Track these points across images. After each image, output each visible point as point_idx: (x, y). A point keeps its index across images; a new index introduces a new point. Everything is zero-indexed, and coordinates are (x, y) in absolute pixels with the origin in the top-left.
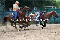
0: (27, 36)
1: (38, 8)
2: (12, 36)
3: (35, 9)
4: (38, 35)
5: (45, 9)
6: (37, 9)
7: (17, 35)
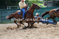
1: (11, 8)
3: (8, 9)
5: (18, 8)
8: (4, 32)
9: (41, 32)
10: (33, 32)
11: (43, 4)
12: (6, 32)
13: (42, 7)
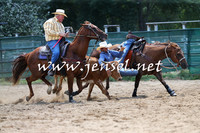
0: (124, 119)
1: (160, 27)
2: (74, 119)
3: (149, 30)
4: (159, 116)
5: (184, 28)
6: (156, 29)
7: (89, 117)
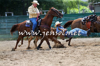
8: (22, 55)
9: (84, 55)
10: (70, 55)
11: (88, 6)
12: (25, 55)
13: (86, 11)
